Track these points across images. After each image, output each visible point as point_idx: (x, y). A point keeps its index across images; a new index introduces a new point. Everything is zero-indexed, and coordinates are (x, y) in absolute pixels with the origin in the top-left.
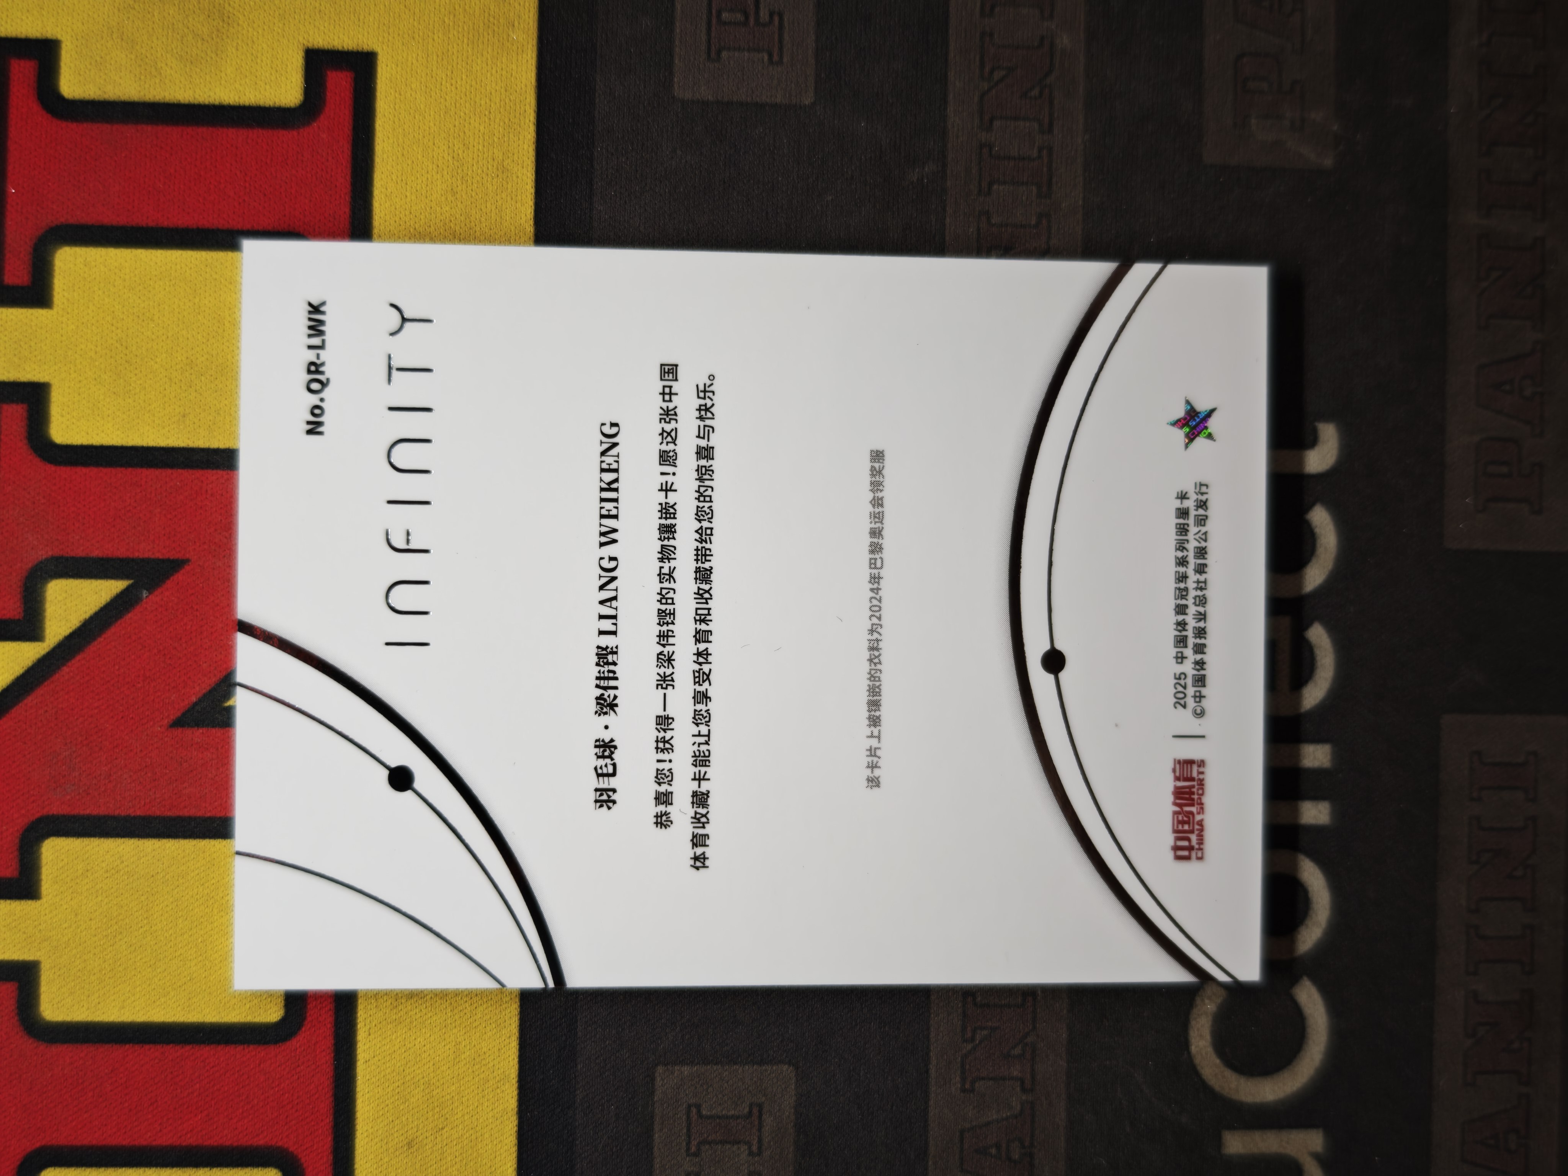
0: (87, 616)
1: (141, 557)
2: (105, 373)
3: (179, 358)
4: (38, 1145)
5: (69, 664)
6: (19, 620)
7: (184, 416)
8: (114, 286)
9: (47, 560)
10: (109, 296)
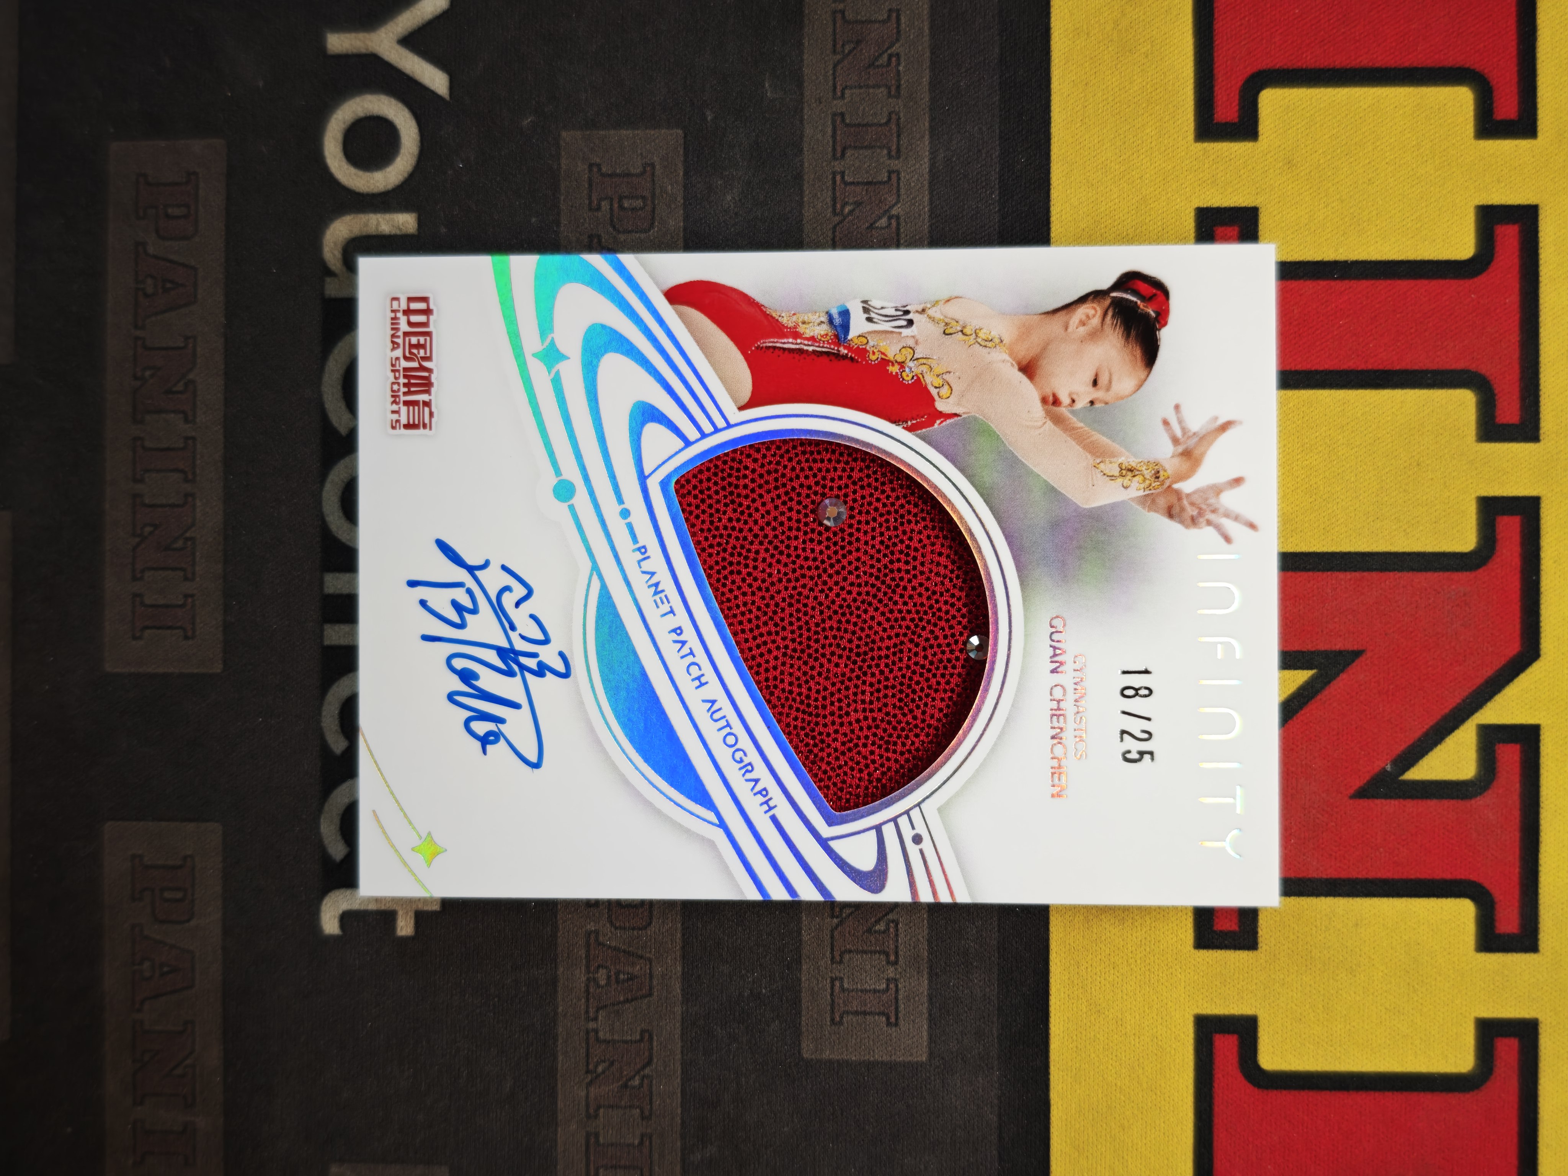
0: (1439, 747)
1: (1393, 802)
2: (1427, 962)
3: (1362, 976)
4: (1476, 279)
5: (1454, 705)
6: (1499, 743)
7: (1357, 925)
8: (1421, 1038)
9: (1475, 796)
10: (1425, 1030)
